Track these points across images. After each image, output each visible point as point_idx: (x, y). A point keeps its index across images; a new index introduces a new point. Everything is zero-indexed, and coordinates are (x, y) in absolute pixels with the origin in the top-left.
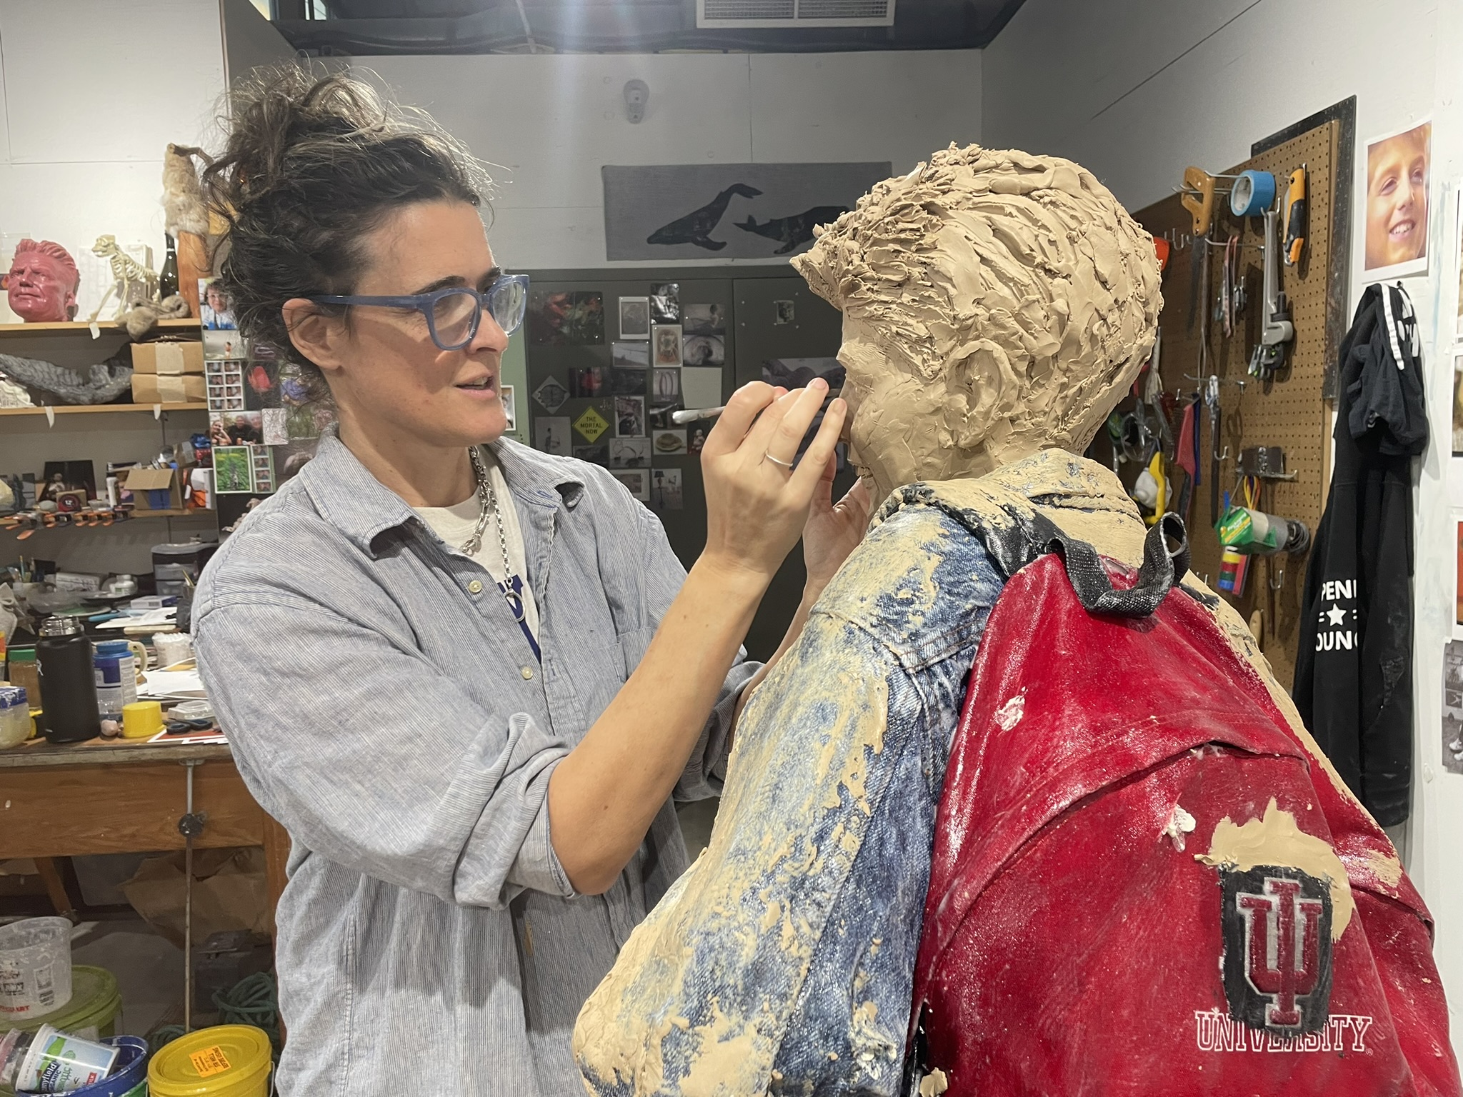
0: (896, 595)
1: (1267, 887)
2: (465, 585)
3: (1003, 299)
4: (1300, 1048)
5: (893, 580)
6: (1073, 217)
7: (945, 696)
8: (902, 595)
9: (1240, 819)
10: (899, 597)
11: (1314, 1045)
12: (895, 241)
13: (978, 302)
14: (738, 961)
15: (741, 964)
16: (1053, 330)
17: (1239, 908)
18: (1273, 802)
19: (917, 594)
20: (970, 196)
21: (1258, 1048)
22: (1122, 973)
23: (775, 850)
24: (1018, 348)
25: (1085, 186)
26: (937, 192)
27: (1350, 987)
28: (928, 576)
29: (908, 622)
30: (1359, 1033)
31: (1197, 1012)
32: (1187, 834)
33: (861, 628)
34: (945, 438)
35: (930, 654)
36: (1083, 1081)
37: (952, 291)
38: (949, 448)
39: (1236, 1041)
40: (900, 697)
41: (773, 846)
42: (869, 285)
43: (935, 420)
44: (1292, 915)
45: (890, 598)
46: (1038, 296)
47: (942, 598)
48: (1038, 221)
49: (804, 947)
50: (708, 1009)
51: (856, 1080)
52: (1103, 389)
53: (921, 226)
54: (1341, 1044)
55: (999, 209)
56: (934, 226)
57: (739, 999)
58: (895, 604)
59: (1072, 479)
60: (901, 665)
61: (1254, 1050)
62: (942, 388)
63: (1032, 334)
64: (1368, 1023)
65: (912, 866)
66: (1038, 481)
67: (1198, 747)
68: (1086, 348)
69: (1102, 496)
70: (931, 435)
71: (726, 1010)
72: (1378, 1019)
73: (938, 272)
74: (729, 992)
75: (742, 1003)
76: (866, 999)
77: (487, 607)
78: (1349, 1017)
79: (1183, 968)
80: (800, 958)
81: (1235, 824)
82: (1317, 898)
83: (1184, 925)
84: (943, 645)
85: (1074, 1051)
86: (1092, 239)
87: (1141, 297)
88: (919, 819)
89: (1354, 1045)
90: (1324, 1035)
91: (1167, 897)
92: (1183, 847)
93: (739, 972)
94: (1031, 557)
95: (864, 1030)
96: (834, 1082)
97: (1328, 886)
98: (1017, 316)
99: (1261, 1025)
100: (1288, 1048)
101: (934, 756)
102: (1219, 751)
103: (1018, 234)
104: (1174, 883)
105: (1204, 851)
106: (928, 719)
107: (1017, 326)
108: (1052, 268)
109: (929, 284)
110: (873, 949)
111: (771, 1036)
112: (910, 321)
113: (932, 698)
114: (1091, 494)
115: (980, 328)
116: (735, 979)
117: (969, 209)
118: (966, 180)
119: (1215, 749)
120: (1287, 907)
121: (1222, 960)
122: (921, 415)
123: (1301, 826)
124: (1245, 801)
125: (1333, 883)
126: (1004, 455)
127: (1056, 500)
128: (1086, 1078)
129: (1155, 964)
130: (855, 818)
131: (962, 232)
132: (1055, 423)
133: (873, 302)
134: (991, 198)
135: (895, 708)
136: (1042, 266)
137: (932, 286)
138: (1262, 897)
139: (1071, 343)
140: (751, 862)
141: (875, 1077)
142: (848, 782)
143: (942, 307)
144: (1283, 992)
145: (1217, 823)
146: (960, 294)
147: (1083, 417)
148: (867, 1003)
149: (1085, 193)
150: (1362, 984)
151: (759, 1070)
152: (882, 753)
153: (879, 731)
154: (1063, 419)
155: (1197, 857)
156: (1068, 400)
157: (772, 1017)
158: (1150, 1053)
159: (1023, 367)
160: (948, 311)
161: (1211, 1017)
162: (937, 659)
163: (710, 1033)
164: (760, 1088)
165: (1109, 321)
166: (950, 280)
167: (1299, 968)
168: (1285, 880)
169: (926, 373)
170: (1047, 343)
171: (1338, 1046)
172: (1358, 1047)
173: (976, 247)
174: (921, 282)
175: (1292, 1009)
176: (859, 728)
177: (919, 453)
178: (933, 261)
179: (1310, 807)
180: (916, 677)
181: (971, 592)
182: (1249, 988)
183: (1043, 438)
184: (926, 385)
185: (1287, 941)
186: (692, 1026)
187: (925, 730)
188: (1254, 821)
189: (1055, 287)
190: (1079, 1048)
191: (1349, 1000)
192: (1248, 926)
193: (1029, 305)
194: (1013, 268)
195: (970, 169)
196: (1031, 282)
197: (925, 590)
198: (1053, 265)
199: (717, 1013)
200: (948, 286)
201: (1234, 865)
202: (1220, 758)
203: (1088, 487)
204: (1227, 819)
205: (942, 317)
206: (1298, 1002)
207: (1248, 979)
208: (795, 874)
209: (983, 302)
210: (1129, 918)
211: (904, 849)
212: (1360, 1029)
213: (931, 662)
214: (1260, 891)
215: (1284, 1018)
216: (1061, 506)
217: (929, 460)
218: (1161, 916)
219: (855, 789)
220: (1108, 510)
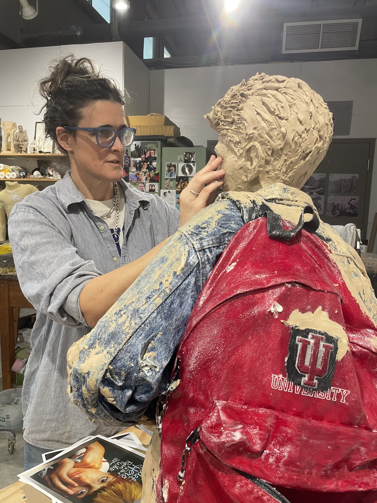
0: (201, 226)
1: (310, 336)
2: (99, 226)
3: (263, 128)
4: (316, 396)
5: (202, 221)
6: (292, 98)
7: (208, 259)
8: (203, 226)
9: (303, 311)
10: (202, 226)
11: (323, 396)
12: (231, 107)
13: (255, 128)
14: (107, 331)
15: (108, 332)
16: (280, 139)
17: (297, 342)
18: (320, 308)
19: (208, 226)
20: (257, 91)
21: (298, 392)
22: (246, 356)
23: (131, 299)
24: (268, 145)
25: (299, 86)
26: (246, 90)
27: (342, 379)
28: (215, 220)
29: (201, 234)
30: (344, 396)
31: (273, 375)
32: (280, 313)
33: (185, 235)
34: (244, 178)
35: (205, 245)
36: (223, 390)
37: (246, 124)
38: (245, 182)
39: (288, 388)
40: (191, 258)
41: (131, 298)
42: (223, 123)
43: (241, 171)
44: (318, 347)
45: (199, 227)
46: (275, 127)
47: (217, 228)
48: (278, 99)
49: (131, 330)
50: (95, 344)
51: (140, 375)
52: (301, 162)
53: (238, 101)
54: (336, 399)
55: (265, 95)
56: (243, 101)
57: (105, 342)
58: (200, 229)
59: (284, 194)
60: (194, 247)
61: (296, 393)
62: (243, 159)
63: (273, 140)
64: (348, 393)
65: (183, 312)
66: (271, 194)
67: (288, 283)
68: (293, 146)
69: (296, 201)
70: (240, 177)
71: (100, 345)
72: (352, 391)
73: (242, 118)
74: (102, 340)
75: (106, 344)
76: (152, 350)
77: (105, 235)
78: (340, 389)
79: (270, 359)
80: (128, 333)
81: (300, 313)
82: (332, 344)
83: (274, 344)
84: (211, 242)
85: (222, 379)
86: (298, 106)
87: (317, 129)
88: (190, 298)
89: (341, 400)
90: (328, 394)
91: (268, 334)
92: (277, 317)
93: (107, 334)
94: (256, 217)
95: (147, 359)
96: (133, 374)
97: (337, 340)
98: (268, 134)
99: (299, 384)
100: (311, 395)
101: (202, 279)
102: (299, 286)
103: (270, 104)
104: (271, 329)
105: (286, 319)
106: (201, 266)
107: (267, 137)
108: (281, 116)
109: (240, 122)
110: (159, 336)
111: (111, 355)
112: (234, 136)
113: (203, 260)
114: (291, 199)
115: (255, 138)
116: (105, 336)
117: (256, 95)
118: (258, 85)
119: (297, 285)
120: (317, 345)
121: (286, 359)
122: (236, 170)
123: (330, 318)
124: (306, 305)
125: (340, 339)
126: (264, 185)
127: (277, 201)
128: (225, 389)
129: (259, 355)
130: (163, 294)
131: (252, 103)
132: (283, 174)
133: (224, 129)
134: (264, 91)
135: (189, 261)
136: (277, 115)
137: (241, 123)
138: (307, 339)
139: (287, 144)
140: (123, 302)
141: (148, 375)
142: (164, 281)
143: (243, 130)
144: (309, 374)
145: (292, 311)
146: (249, 125)
147: (294, 172)
148: (152, 352)
149: (300, 90)
150: (347, 378)
151: (104, 364)
152: (180, 275)
153: (180, 268)
154: (286, 173)
155: (282, 321)
156: (287, 165)
157: (113, 349)
158: (252, 385)
159: (270, 153)
160: (245, 132)
161: (279, 378)
162: (207, 247)
163: (93, 351)
164: (103, 369)
165: (302, 136)
166: (245, 120)
167: (319, 366)
168: (318, 335)
169: (238, 154)
170: (278, 144)
171: (334, 399)
172: (343, 401)
173: (256, 109)
174: (238, 121)
175: (313, 380)
176: (173, 266)
177: (236, 184)
178: (241, 114)
179: (336, 312)
180: (199, 252)
181: (229, 227)
182: (296, 370)
183: (278, 180)
184: (239, 159)
185: (315, 356)
186: (89, 349)
187: (199, 270)
188: (309, 314)
189: (282, 123)
190: (224, 378)
191: (341, 383)
192: (299, 348)
193: (272, 130)
194: (268, 116)
195: (261, 82)
196: (274, 122)
197: (211, 225)
198: (282, 115)
199: (97, 346)
200: (245, 122)
201: (296, 326)
202: (299, 289)
203: (291, 197)
204: (297, 310)
205: (243, 134)
206: (316, 379)
207: (296, 367)
208: (135, 308)
209: (257, 128)
210: (251, 338)
211: (181, 307)
212: (344, 394)
213: (205, 248)
214: (307, 337)
215: (309, 383)
216: (279, 203)
217: (239, 186)
218: (265, 339)
219: (166, 284)
220: (298, 206)
